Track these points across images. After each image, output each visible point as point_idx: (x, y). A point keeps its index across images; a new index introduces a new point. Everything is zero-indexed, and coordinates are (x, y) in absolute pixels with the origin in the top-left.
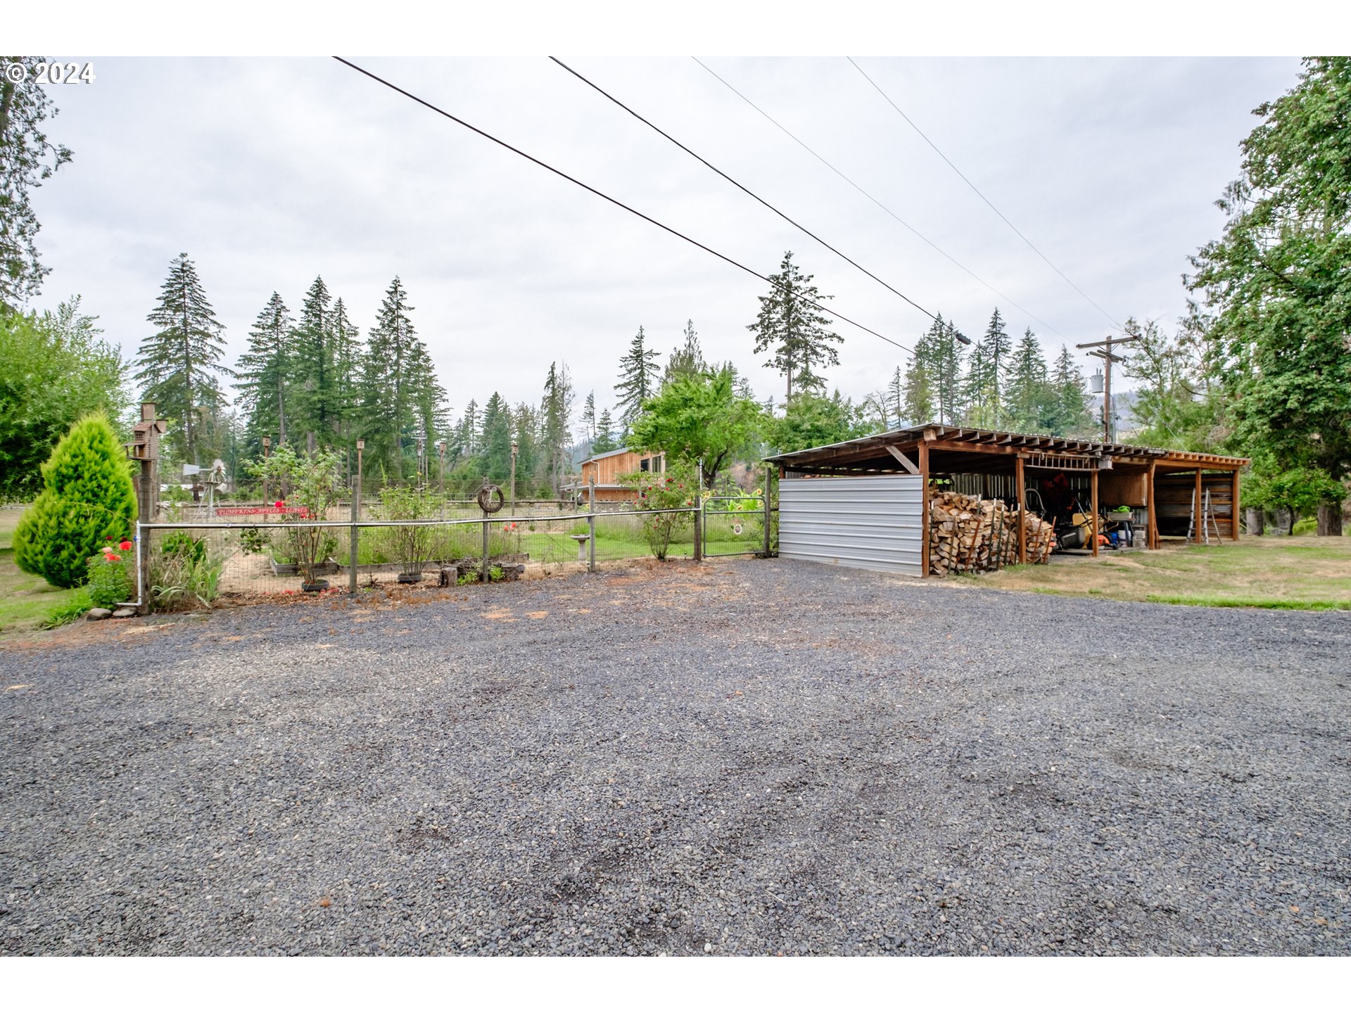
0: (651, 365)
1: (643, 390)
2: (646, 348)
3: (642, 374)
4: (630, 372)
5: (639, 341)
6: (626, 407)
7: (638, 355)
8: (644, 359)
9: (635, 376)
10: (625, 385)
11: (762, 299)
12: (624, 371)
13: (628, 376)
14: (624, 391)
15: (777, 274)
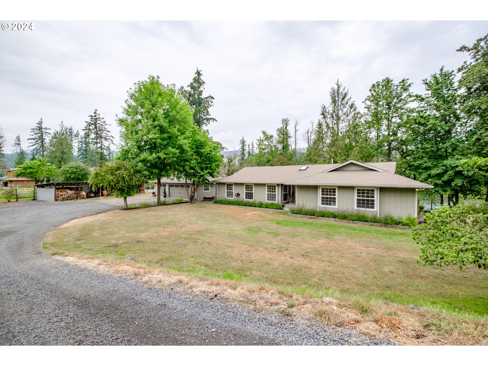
0: (47, 133)
1: (42, 142)
2: (44, 126)
3: (42, 135)
4: (36, 134)
5: (40, 123)
6: (34, 147)
7: (40, 129)
8: (43, 130)
9: (38, 136)
10: (34, 139)
11: (86, 122)
12: (33, 133)
13: (35, 135)
14: (33, 141)
15: (92, 115)
